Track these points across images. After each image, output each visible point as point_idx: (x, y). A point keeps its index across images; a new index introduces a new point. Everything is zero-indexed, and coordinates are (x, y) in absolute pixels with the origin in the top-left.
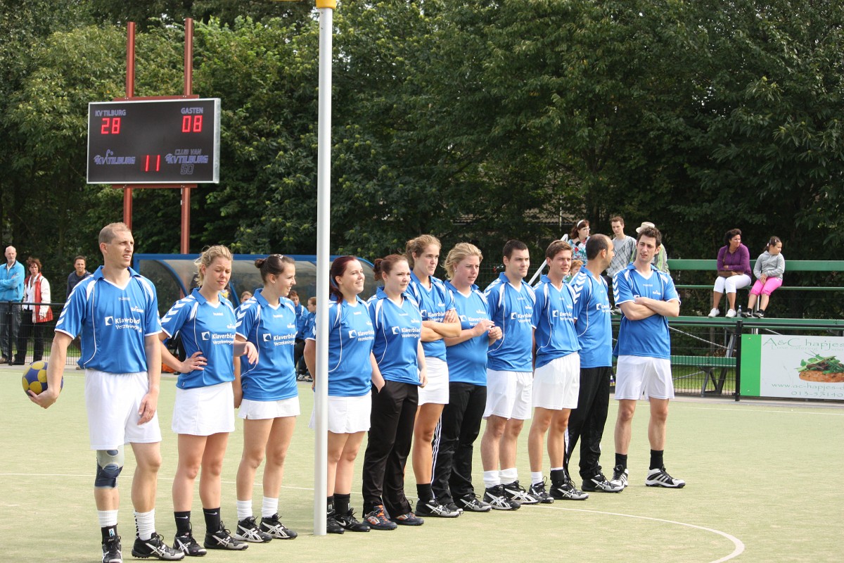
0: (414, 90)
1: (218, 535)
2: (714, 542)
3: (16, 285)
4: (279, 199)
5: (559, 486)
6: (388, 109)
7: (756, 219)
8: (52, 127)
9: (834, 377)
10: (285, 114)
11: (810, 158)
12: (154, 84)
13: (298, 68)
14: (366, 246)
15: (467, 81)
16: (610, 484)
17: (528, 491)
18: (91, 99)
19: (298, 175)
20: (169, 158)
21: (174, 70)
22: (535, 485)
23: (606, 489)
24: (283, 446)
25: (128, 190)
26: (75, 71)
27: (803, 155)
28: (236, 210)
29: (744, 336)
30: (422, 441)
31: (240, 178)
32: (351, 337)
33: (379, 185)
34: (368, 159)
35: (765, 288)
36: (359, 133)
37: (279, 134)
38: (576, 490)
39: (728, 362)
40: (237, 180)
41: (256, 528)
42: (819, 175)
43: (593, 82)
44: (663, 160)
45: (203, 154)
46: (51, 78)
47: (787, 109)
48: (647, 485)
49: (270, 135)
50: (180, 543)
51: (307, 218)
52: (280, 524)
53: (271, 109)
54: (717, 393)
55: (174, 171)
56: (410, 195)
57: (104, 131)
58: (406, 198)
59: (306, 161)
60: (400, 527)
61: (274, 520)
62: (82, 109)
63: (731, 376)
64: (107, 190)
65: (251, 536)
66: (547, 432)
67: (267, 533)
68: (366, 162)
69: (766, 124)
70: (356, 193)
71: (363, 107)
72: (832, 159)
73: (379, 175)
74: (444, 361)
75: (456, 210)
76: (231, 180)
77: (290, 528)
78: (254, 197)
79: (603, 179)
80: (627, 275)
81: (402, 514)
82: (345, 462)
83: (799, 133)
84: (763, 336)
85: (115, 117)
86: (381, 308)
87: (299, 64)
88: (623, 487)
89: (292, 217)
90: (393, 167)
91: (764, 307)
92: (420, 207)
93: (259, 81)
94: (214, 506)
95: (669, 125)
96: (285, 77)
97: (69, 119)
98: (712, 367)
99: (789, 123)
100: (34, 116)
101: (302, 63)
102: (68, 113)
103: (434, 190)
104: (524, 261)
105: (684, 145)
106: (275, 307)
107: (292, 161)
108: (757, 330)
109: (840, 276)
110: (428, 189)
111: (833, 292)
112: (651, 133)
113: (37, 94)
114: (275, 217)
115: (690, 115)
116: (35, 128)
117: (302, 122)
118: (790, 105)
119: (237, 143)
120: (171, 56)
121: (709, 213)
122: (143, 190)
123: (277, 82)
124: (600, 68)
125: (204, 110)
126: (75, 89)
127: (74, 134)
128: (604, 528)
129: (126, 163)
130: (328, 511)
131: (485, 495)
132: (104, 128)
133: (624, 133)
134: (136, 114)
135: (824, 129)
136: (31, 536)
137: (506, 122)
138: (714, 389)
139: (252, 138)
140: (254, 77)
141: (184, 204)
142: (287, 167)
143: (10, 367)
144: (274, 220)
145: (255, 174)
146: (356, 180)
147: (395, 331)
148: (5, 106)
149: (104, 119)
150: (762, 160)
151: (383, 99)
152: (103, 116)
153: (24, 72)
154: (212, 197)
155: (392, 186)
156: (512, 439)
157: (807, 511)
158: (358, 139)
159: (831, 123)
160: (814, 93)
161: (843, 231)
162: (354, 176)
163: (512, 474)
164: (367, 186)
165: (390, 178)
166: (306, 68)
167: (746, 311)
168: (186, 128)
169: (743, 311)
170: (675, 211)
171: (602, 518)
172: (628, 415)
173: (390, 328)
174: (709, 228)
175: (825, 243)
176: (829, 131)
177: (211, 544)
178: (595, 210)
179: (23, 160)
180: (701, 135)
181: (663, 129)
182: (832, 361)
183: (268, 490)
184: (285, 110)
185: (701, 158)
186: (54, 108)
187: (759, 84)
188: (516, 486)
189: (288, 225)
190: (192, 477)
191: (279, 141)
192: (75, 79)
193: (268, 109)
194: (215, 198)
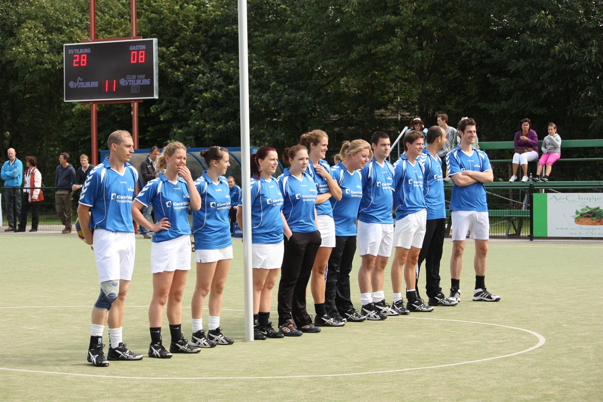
0: (293, 28)
1: (179, 343)
2: (524, 337)
3: (16, 175)
4: (201, 108)
5: (412, 303)
6: (275, 42)
7: (540, 111)
8: (37, 63)
9: (600, 221)
10: (203, 48)
11: (577, 68)
12: (109, 29)
13: (212, 15)
14: (263, 139)
15: (331, 21)
16: (448, 300)
17: (391, 306)
18: (64, 42)
19: (213, 91)
20: (122, 82)
21: (123, 19)
22: (396, 302)
23: (446, 304)
24: (223, 280)
25: (94, 105)
26: (52, 22)
27: (572, 65)
28: (170, 117)
29: (535, 195)
30: (318, 274)
31: (172, 94)
32: (268, 203)
33: (271, 96)
34: (263, 78)
35: (549, 160)
36: (256, 60)
37: (199, 62)
38: (425, 305)
39: (524, 214)
40: (170, 96)
41: (205, 338)
42: (583, 79)
43: (420, 18)
44: (472, 72)
45: (146, 78)
46: (35, 28)
47: (559, 33)
48: (474, 300)
49: (192, 63)
50: (154, 349)
51: (220, 121)
52: (222, 334)
53: (192, 45)
54: (517, 236)
55: (126, 91)
56: (293, 102)
57: (75, 64)
58: (290, 105)
59: (219, 81)
60: (304, 334)
61: (217, 332)
62: (58, 49)
63: (526, 223)
64: (78, 106)
65: (202, 343)
66: (404, 265)
67: (213, 341)
68: (261, 80)
69: (545, 44)
70: (255, 102)
71: (258, 41)
72: (593, 68)
73: (271, 89)
74: (332, 217)
75: (326, 112)
76: (166, 96)
77: (229, 337)
78: (183, 108)
79: (429, 87)
80: (455, 154)
81: (306, 324)
82: (267, 290)
83: (569, 51)
84: (549, 194)
85: (82, 54)
86: (287, 182)
87: (212, 12)
88: (457, 302)
89: (210, 121)
90: (280, 83)
91: (548, 174)
92: (301, 111)
93: (184, 26)
94: (176, 323)
95: (475, 47)
96: (201, 22)
97: (49, 57)
98: (513, 217)
99: (561, 43)
100: (24, 55)
101: (214, 11)
102: (48, 53)
103: (310, 98)
104: (387, 146)
105: (487, 61)
106: (216, 183)
107: (208, 81)
108: (544, 190)
109: (600, 150)
110: (306, 98)
111: (595, 161)
112: (463, 52)
113: (25, 40)
114: (198, 121)
115: (491, 39)
116: (25, 63)
117: (215, 53)
118: (561, 31)
119: (169, 70)
120: (120, 9)
121: (505, 108)
122: (103, 105)
123: (196, 26)
124: (424, 7)
125: (146, 47)
126: (52, 35)
127: (53, 67)
128: (446, 330)
129: (91, 86)
130: (255, 324)
131: (362, 310)
132: (76, 62)
133: (444, 54)
134: (97, 51)
135: (586, 47)
136: (49, 349)
137: (360, 49)
138: (515, 232)
139: (180, 66)
140: (179, 23)
141: (134, 114)
142: (205, 85)
143: (15, 233)
144: (197, 123)
145: (183, 91)
146: (254, 93)
147: (298, 197)
148: (3, 48)
149: (75, 56)
150: (543, 70)
151: (272, 35)
152: (74, 54)
153: (16, 24)
154: (154, 108)
155: (281, 96)
156: (380, 271)
157: (587, 314)
158: (255, 64)
159: (591, 42)
160: (578, 22)
161: (602, 118)
162: (253, 91)
163: (380, 295)
164: (263, 97)
165: (278, 91)
166: (217, 14)
167: (535, 177)
168: (134, 60)
169: (533, 177)
170: (482, 107)
171: (444, 323)
172: (460, 251)
173: (294, 196)
174: (506, 119)
175: (590, 127)
176: (589, 48)
177: (175, 349)
178: (425, 109)
179: (17, 86)
180: (498, 53)
181: (472, 50)
182: (598, 210)
183: (212, 311)
184: (202, 45)
185: (499, 70)
186: (37, 49)
187: (539, 16)
188: (383, 303)
189: (208, 126)
190: (162, 304)
191: (199, 67)
192: (52, 28)
193: (191, 45)
194: (157, 109)
